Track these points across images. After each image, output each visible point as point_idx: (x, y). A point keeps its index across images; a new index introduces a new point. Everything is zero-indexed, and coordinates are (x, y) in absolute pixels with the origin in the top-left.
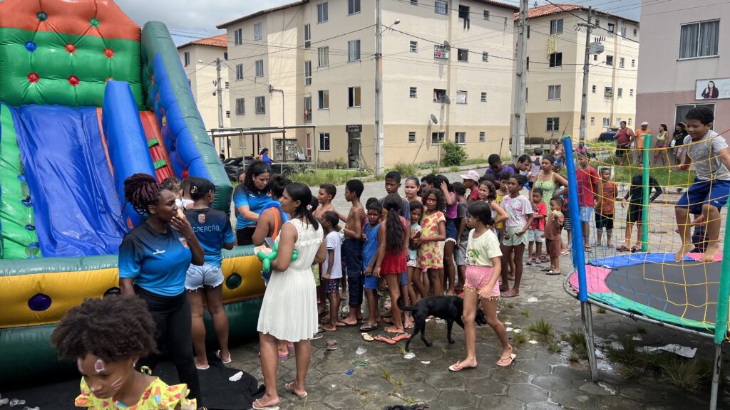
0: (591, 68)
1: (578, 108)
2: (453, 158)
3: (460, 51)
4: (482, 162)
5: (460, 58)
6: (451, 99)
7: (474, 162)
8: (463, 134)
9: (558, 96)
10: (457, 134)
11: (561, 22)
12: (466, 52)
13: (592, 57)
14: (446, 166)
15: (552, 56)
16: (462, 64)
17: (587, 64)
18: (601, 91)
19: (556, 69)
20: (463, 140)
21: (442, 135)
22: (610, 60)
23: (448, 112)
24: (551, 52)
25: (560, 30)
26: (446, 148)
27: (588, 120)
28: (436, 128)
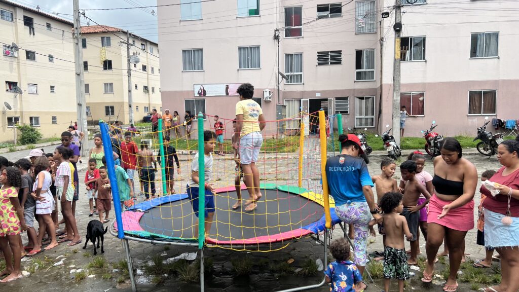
0: (132, 72)
1: (126, 100)
2: (29, 138)
3: (28, 52)
4: (56, 140)
5: (28, 58)
6: (23, 90)
7: (48, 140)
8: (37, 119)
9: (112, 91)
10: (31, 118)
11: (109, 39)
12: (34, 53)
13: (132, 65)
14: (23, 144)
15: (105, 62)
16: (30, 62)
17: (129, 70)
18: (141, 88)
19: (108, 71)
20: (37, 123)
21: (17, 119)
22: (144, 68)
23: (21, 101)
24: (104, 59)
25: (109, 44)
26: (22, 129)
27: (134, 108)
28: (11, 114)
